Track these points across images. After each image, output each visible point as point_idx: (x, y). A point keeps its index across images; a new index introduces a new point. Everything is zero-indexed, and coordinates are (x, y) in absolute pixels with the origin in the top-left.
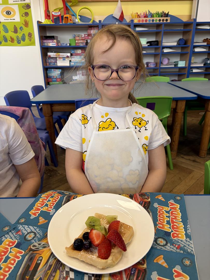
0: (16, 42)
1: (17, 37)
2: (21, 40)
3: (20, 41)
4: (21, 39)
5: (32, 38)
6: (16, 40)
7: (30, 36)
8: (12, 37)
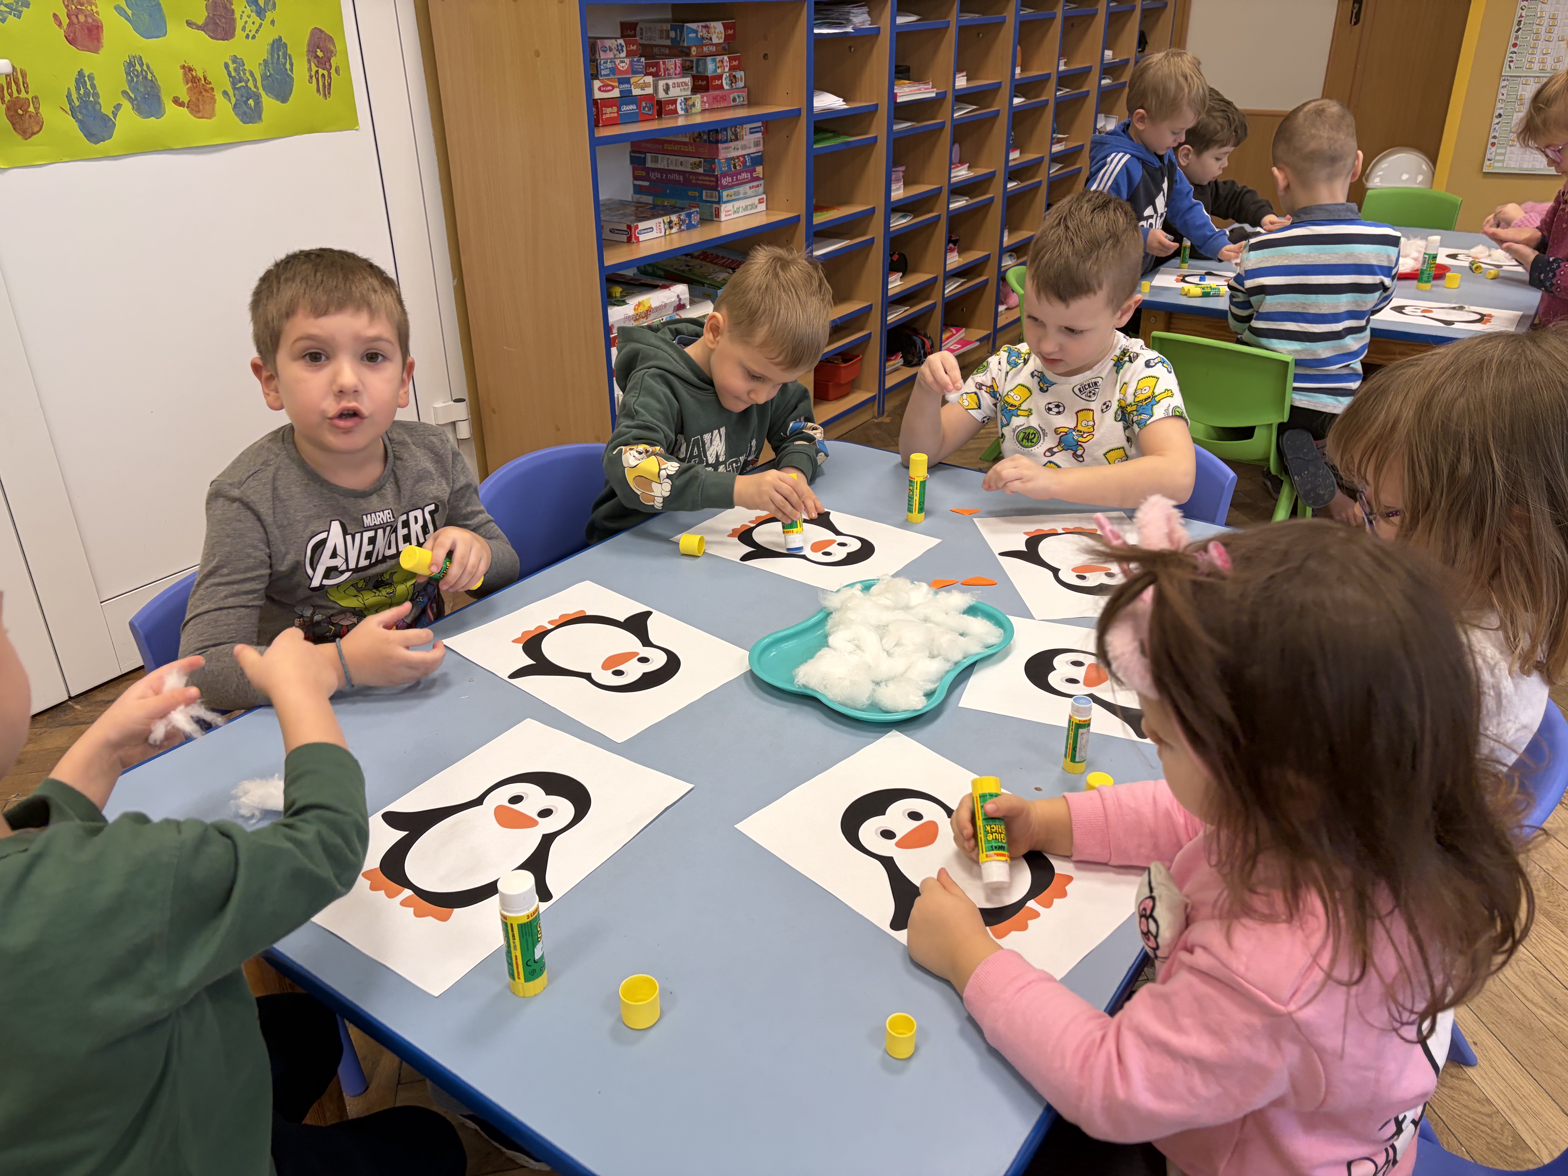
0: (224, 107)
1: (232, 67)
2: (262, 92)
3: (251, 102)
4: (259, 84)
5: (337, 71)
6: (225, 93)
7: (320, 54)
8: (198, 73)
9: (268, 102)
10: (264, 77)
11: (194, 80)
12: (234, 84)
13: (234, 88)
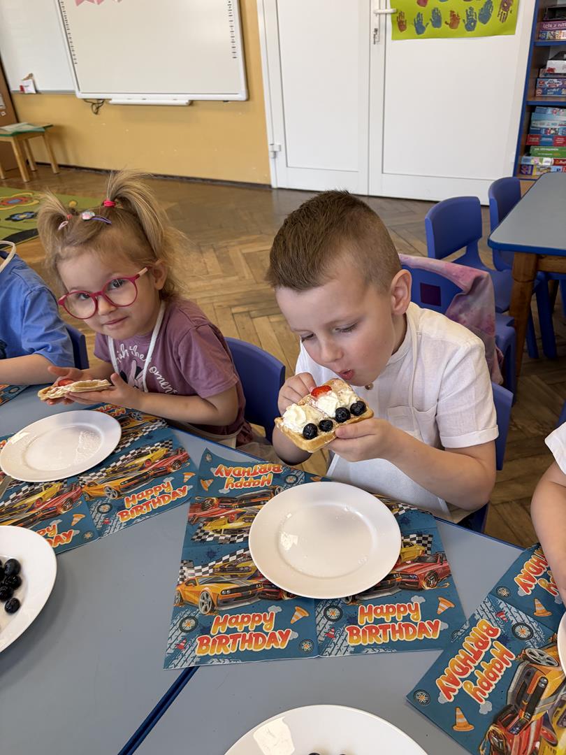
0: (462, 25)
1: (469, 11)
2: (478, 20)
3: (472, 24)
4: (477, 17)
5: (511, 12)
6: (464, 20)
7: (506, 5)
8: (456, 13)
9: (479, 23)
10: (480, 14)
11: (454, 15)
12: (467, 17)
13: (468, 19)
